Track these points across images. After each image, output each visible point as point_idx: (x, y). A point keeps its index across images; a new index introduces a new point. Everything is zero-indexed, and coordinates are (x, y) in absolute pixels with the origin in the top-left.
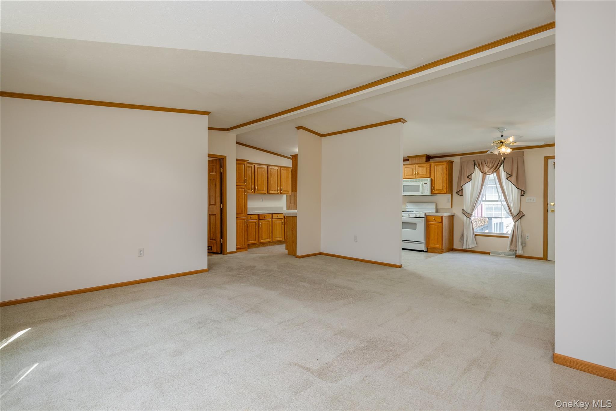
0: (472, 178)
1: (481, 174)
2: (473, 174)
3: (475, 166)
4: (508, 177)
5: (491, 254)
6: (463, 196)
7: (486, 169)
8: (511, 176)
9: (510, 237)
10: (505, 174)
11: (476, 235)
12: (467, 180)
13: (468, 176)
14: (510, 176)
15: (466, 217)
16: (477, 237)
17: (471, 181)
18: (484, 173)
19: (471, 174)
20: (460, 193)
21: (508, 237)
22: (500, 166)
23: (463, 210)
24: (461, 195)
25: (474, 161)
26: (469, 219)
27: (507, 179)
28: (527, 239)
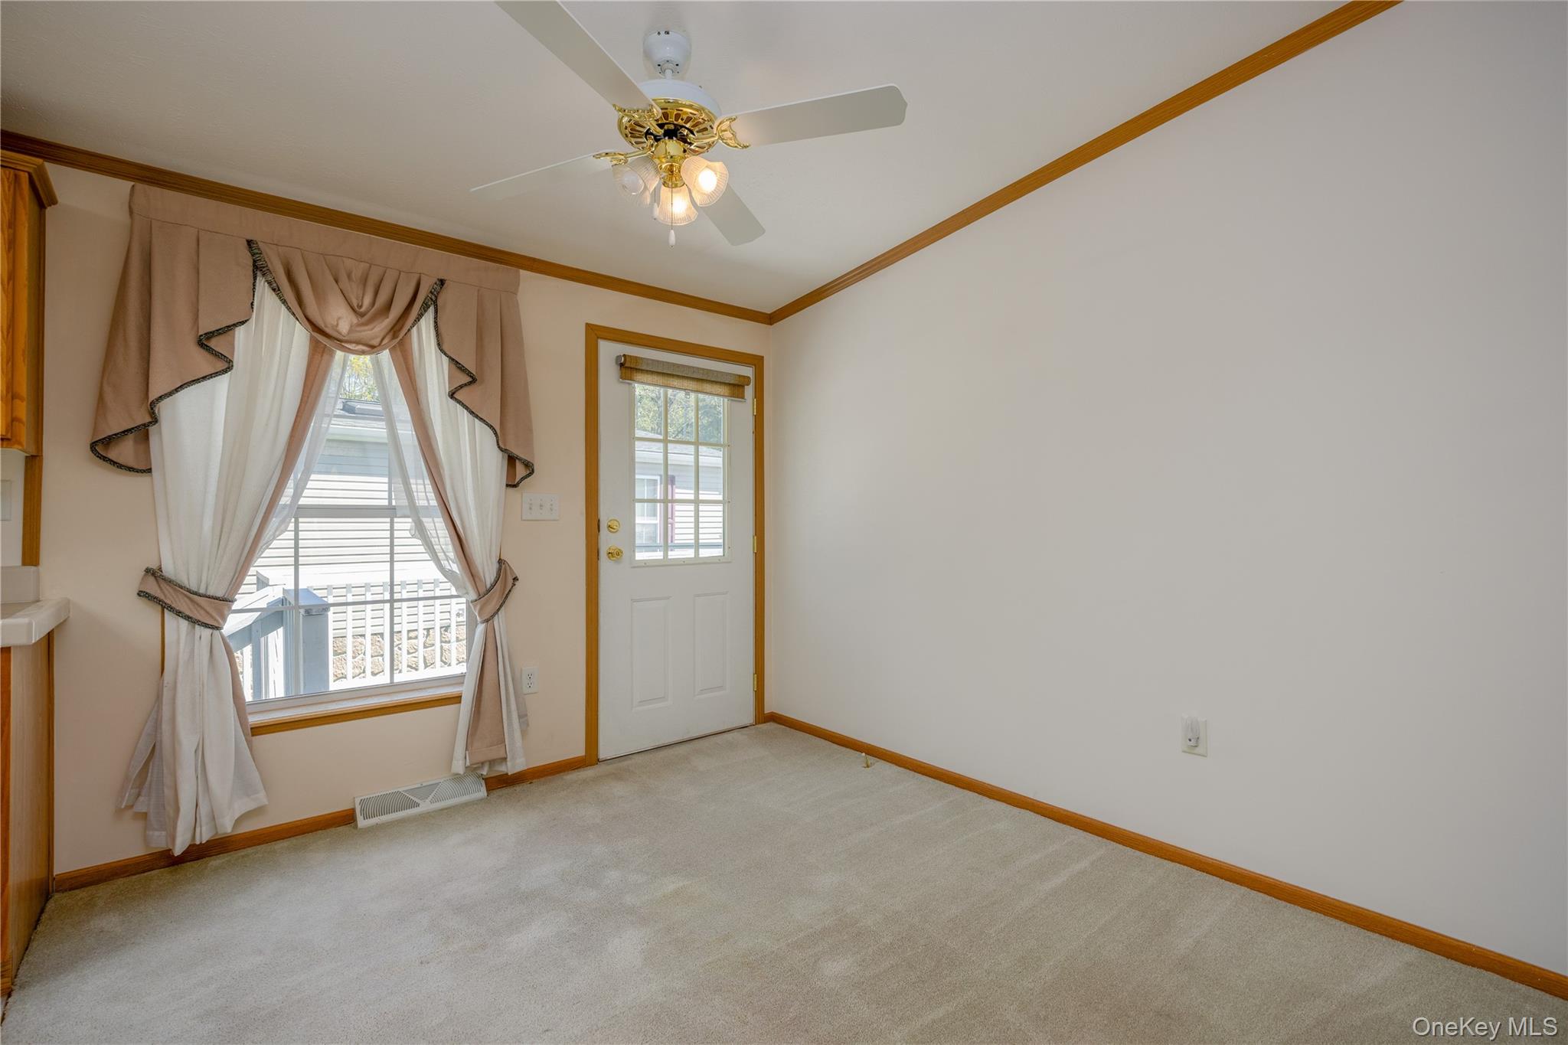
0: (238, 358)
1: (301, 335)
2: (240, 332)
3: (261, 283)
4: (461, 387)
5: (362, 822)
6: (149, 471)
7: (340, 318)
8: (474, 381)
9: (468, 691)
10: (439, 365)
11: (257, 730)
12: (203, 362)
13: (210, 335)
14: (470, 383)
15: (184, 624)
16: (264, 741)
17: (226, 376)
18: (323, 339)
19: (230, 328)
20: (125, 451)
21: (457, 699)
22: (420, 316)
23: (154, 573)
24: (131, 463)
25: (249, 242)
26: (208, 631)
27: (452, 395)
28: (530, 691)
